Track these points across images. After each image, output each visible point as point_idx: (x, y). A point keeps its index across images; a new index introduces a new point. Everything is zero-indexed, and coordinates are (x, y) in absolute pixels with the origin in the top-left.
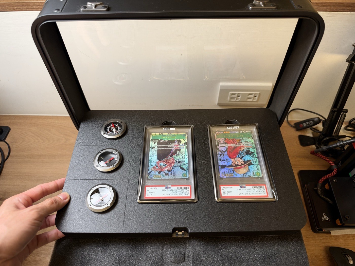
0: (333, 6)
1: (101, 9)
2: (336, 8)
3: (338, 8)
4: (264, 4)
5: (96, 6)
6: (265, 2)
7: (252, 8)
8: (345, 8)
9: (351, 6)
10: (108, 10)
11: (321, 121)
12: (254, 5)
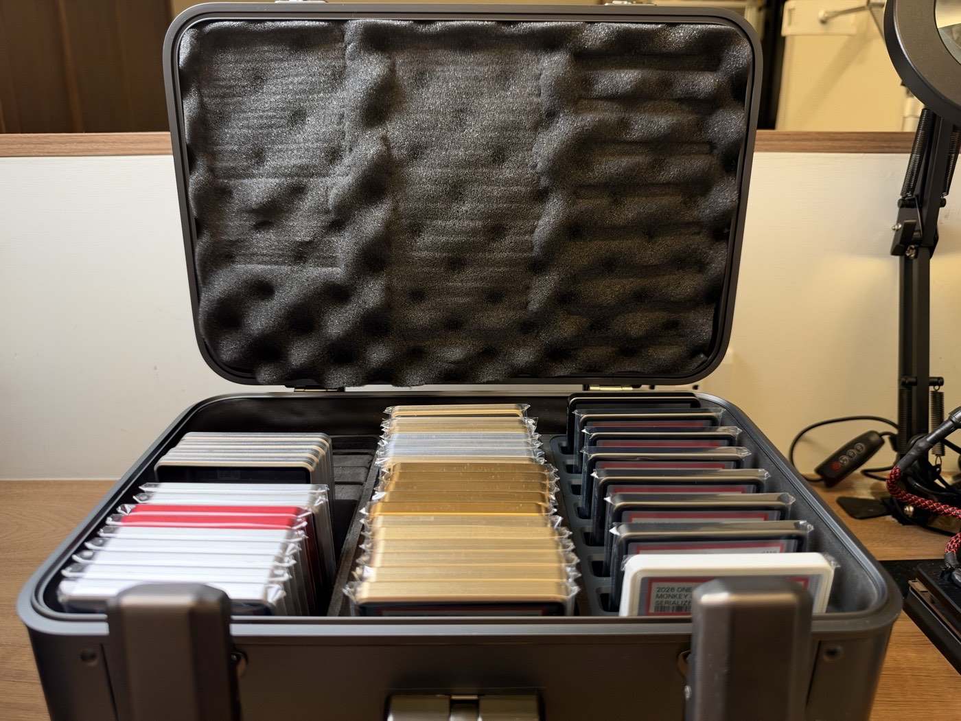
0: (824, 140)
2: (830, 143)
3: (834, 145)
8: (848, 144)
9: (860, 140)
11: (886, 438)
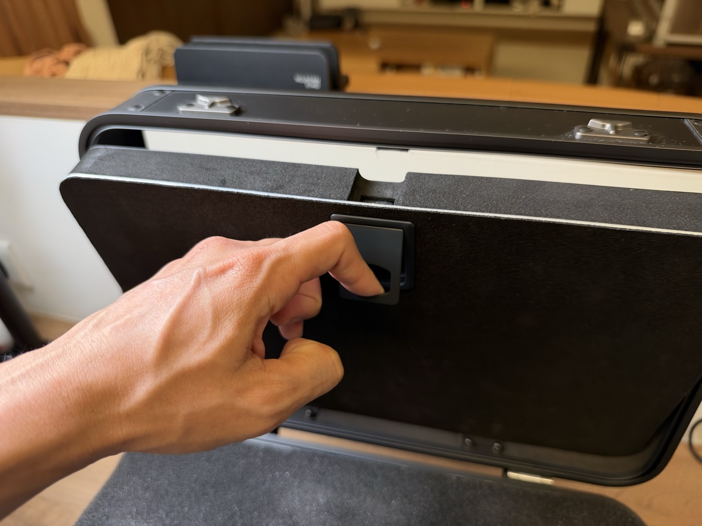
1: (223, 111)
4: (615, 128)
5: (212, 105)
6: (620, 125)
7: (582, 136)
10: (238, 112)
12: (590, 130)
